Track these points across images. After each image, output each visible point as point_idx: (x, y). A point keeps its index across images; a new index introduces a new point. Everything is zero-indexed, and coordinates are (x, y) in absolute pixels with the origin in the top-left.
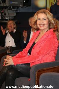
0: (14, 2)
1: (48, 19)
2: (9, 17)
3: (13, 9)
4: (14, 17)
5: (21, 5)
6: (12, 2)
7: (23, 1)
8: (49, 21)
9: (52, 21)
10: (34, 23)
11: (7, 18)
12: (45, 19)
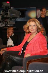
0: (13, 15)
1: (37, 25)
2: (10, 25)
3: (13, 19)
4: (14, 25)
5: (18, 17)
6: (12, 15)
7: (20, 14)
8: (38, 27)
9: (40, 27)
10: (27, 28)
11: (8, 26)
12: (34, 26)
